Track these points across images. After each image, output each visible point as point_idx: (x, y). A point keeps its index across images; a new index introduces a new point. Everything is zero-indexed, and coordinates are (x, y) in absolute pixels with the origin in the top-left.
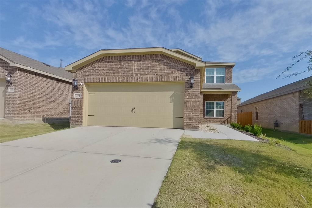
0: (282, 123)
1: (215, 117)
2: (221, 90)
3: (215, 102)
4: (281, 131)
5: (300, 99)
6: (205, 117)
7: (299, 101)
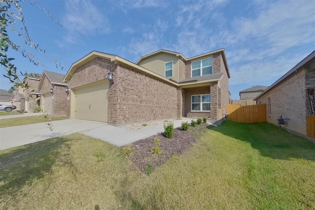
0: (289, 119)
1: (201, 110)
2: (197, 82)
3: (201, 95)
4: (289, 131)
5: (308, 80)
6: (192, 111)
7: (307, 84)
